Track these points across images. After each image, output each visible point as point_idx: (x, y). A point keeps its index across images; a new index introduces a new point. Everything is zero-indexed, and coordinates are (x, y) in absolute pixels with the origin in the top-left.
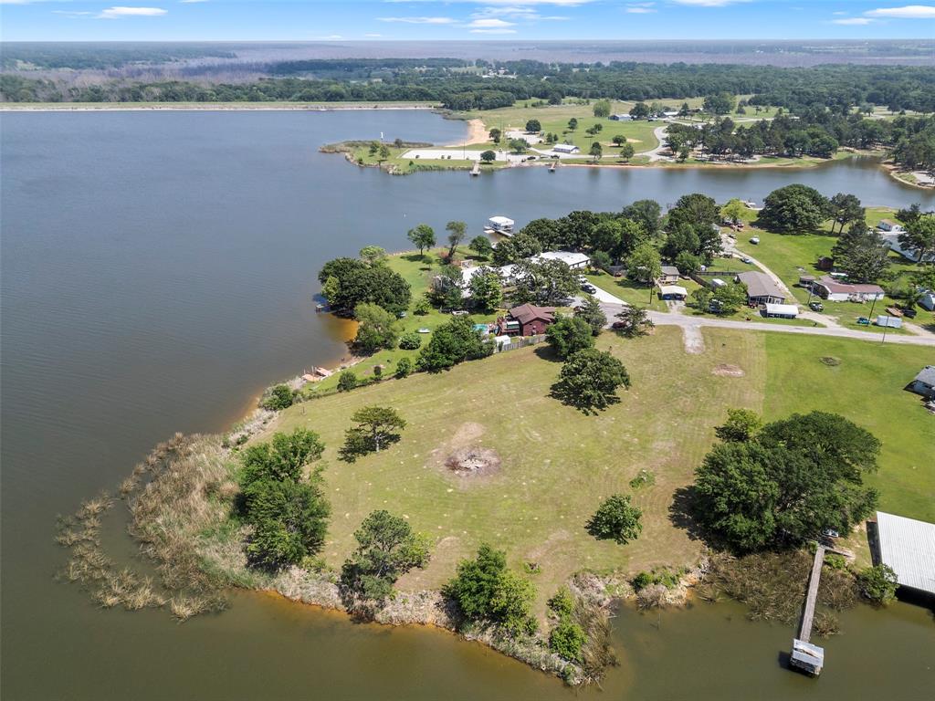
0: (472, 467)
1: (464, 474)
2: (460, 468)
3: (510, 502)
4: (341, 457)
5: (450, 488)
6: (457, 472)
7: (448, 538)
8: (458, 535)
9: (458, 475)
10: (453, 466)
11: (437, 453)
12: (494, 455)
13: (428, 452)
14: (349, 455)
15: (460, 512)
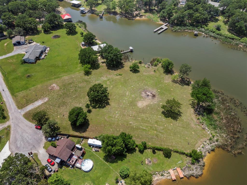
0: (150, 93)
1: (153, 93)
2: (153, 95)
3: (148, 83)
4: (181, 114)
5: (159, 91)
6: (154, 94)
7: (166, 82)
8: (164, 82)
9: (154, 93)
10: (154, 96)
11: (155, 102)
12: (142, 94)
13: (157, 103)
14: (179, 113)
15: (160, 85)
